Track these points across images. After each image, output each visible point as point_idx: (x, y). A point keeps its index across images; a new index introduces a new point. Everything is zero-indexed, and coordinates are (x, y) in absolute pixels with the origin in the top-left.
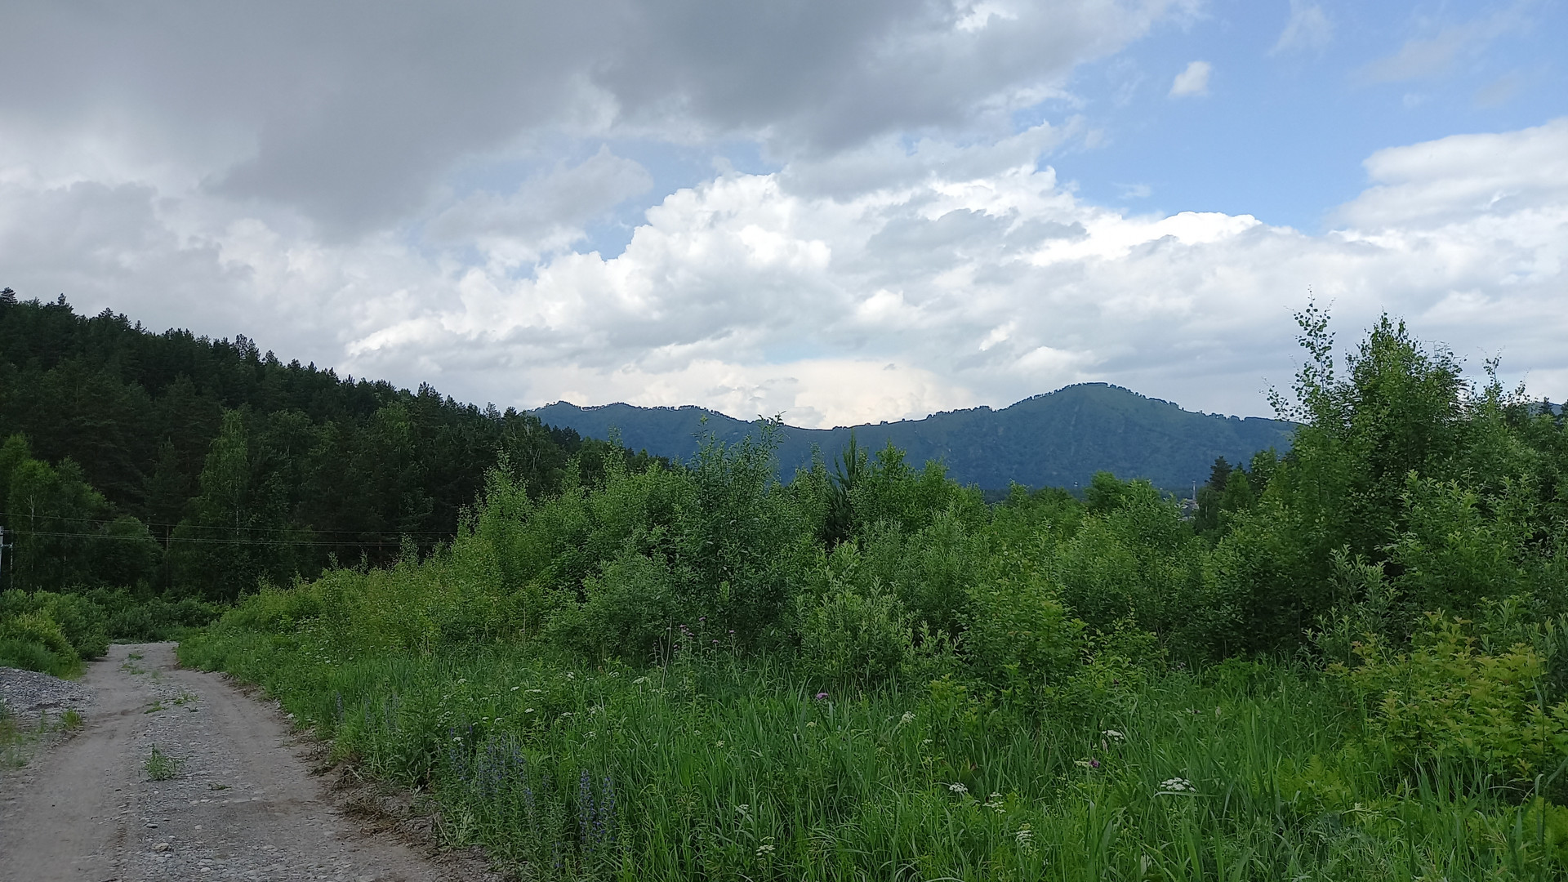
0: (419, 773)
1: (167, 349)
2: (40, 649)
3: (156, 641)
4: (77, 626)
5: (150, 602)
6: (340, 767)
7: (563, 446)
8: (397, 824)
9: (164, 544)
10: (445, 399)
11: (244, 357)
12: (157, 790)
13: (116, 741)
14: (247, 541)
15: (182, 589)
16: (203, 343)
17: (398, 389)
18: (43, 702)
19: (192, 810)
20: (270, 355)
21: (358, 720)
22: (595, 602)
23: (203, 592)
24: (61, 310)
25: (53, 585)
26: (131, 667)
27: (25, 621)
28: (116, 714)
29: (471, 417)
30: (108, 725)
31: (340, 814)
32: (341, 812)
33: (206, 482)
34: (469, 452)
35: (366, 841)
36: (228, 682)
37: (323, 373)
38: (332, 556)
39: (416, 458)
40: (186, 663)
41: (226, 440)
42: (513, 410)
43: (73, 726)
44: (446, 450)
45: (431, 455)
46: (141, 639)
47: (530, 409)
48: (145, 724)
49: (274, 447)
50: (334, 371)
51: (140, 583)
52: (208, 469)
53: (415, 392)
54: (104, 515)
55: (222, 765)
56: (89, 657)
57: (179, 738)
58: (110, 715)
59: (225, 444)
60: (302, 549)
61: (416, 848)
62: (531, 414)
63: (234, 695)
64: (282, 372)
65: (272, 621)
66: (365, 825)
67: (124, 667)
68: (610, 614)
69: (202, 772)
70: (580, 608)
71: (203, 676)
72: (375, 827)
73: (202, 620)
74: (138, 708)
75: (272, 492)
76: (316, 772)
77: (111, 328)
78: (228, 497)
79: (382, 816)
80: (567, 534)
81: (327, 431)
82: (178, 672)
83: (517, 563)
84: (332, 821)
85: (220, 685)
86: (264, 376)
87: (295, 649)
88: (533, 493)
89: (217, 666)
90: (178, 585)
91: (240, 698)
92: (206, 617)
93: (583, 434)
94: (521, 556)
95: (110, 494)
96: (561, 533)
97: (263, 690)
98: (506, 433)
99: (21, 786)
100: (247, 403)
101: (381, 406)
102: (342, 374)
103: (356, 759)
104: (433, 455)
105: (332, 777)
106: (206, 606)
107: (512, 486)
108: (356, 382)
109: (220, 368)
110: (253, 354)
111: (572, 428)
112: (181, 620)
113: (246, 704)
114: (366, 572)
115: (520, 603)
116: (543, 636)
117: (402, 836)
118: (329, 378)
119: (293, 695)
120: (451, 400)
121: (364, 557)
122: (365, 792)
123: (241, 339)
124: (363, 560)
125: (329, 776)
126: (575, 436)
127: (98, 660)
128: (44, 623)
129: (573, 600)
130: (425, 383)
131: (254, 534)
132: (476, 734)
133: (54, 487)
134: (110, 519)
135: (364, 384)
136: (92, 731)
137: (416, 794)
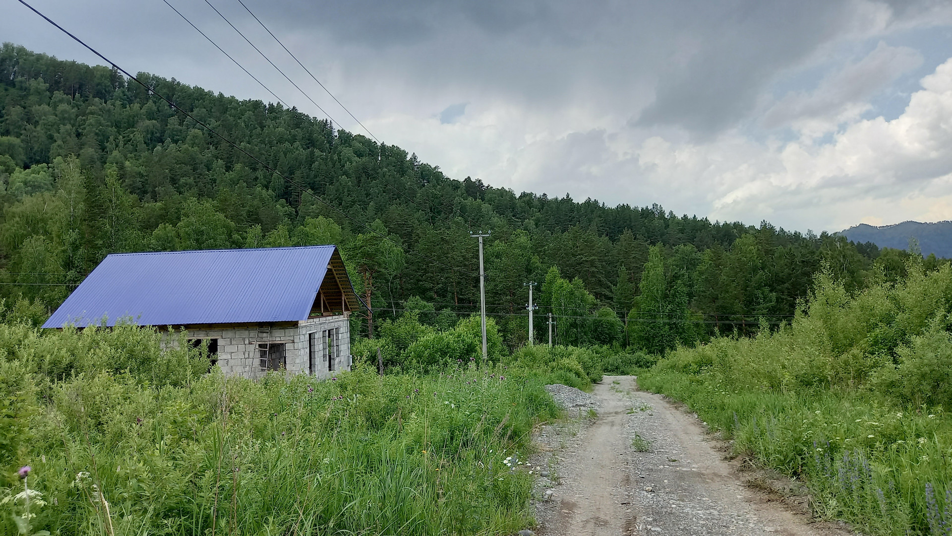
0: (793, 468)
1: (618, 216)
2: (572, 376)
3: (625, 375)
4: (588, 365)
5: (620, 354)
6: (740, 458)
7: (865, 255)
8: (783, 498)
9: (624, 322)
10: (778, 229)
11: (657, 216)
12: (641, 457)
13: (615, 428)
14: (667, 321)
15: (635, 347)
16: (636, 209)
17: (747, 226)
18: (578, 403)
19: (660, 470)
20: (671, 213)
21: (748, 430)
22: (907, 365)
23: (646, 349)
24: (568, 200)
25: (575, 343)
26: (615, 388)
27: (565, 361)
28: (612, 413)
29: (797, 240)
30: (610, 419)
31: (744, 486)
32: (745, 485)
33: (643, 287)
34: (798, 263)
35: (764, 506)
36: (666, 400)
37: (701, 220)
38: (716, 329)
39: (763, 269)
40: (642, 387)
41: (652, 264)
42: (826, 233)
43: (593, 418)
44: (782, 262)
45: (772, 266)
46: (618, 374)
47: (838, 231)
48: (627, 420)
49: (677, 266)
50: (708, 219)
51: (614, 344)
52: (643, 281)
53: (758, 227)
54: (595, 307)
55: (671, 447)
56: (594, 381)
57: (647, 430)
58: (610, 413)
59: (651, 266)
60: (697, 325)
61: (799, 515)
62: (840, 235)
63: (670, 408)
64: (678, 223)
65: (685, 367)
66: (762, 495)
67: (611, 388)
68: (921, 373)
69: (662, 450)
70: (896, 368)
71: (651, 396)
72: (768, 498)
73: (647, 365)
74: (623, 411)
75: (678, 292)
76: (726, 458)
77: (591, 207)
78: (655, 296)
79: (771, 492)
80: (878, 316)
81: (706, 255)
82: (639, 393)
83: (841, 335)
84: (740, 489)
85: (662, 402)
86: (669, 226)
87: (702, 384)
88: (848, 288)
89: (659, 391)
90: (633, 344)
91: (674, 411)
92: (648, 362)
93: (881, 246)
94: (844, 331)
95: (597, 295)
96: (873, 315)
97: (686, 407)
98: (823, 249)
99: (576, 446)
100: (660, 242)
101: (737, 237)
102: (712, 221)
103: (749, 454)
104: (772, 265)
105: (737, 463)
106: (648, 357)
107: (833, 284)
108: (721, 224)
109: (645, 224)
110: (662, 213)
111: (872, 241)
112: (636, 364)
113: (678, 414)
114: (737, 340)
115: (846, 363)
116: (868, 386)
117: (788, 507)
118: (705, 223)
119: (705, 411)
120: (782, 230)
121: (735, 330)
122: (759, 475)
123: (655, 205)
124: (735, 332)
125: (734, 462)
126: (874, 248)
127: (598, 384)
128: (572, 362)
129: (890, 362)
130: (764, 221)
131: (670, 317)
132: (832, 449)
133: (572, 293)
134: (598, 309)
135: (726, 225)
136: (602, 421)
137: (793, 482)
